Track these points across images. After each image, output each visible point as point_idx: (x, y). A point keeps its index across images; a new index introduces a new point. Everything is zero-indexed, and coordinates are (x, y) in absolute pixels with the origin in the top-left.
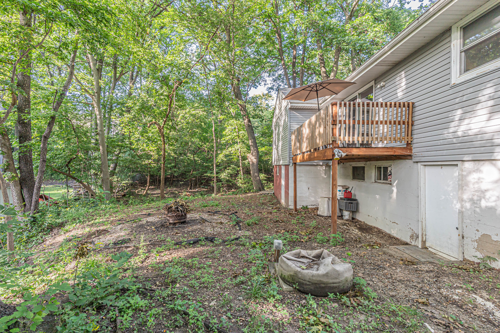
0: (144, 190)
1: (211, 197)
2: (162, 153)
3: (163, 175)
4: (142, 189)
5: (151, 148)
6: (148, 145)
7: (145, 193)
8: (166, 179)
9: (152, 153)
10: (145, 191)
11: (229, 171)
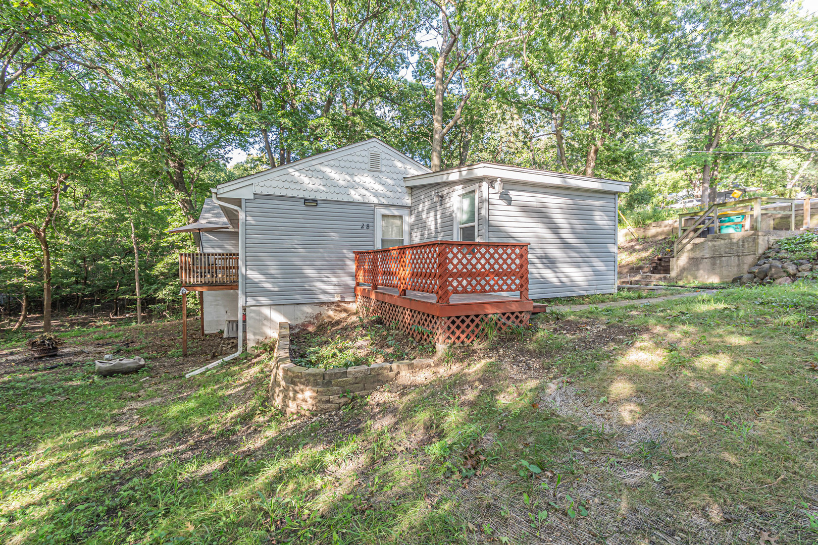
0: (17, 321)
1: (131, 327)
2: (44, 267)
3: (48, 300)
4: (11, 321)
5: (24, 259)
6: (18, 255)
7: (16, 327)
8: (54, 305)
9: (25, 268)
10: (18, 324)
11: (172, 288)
